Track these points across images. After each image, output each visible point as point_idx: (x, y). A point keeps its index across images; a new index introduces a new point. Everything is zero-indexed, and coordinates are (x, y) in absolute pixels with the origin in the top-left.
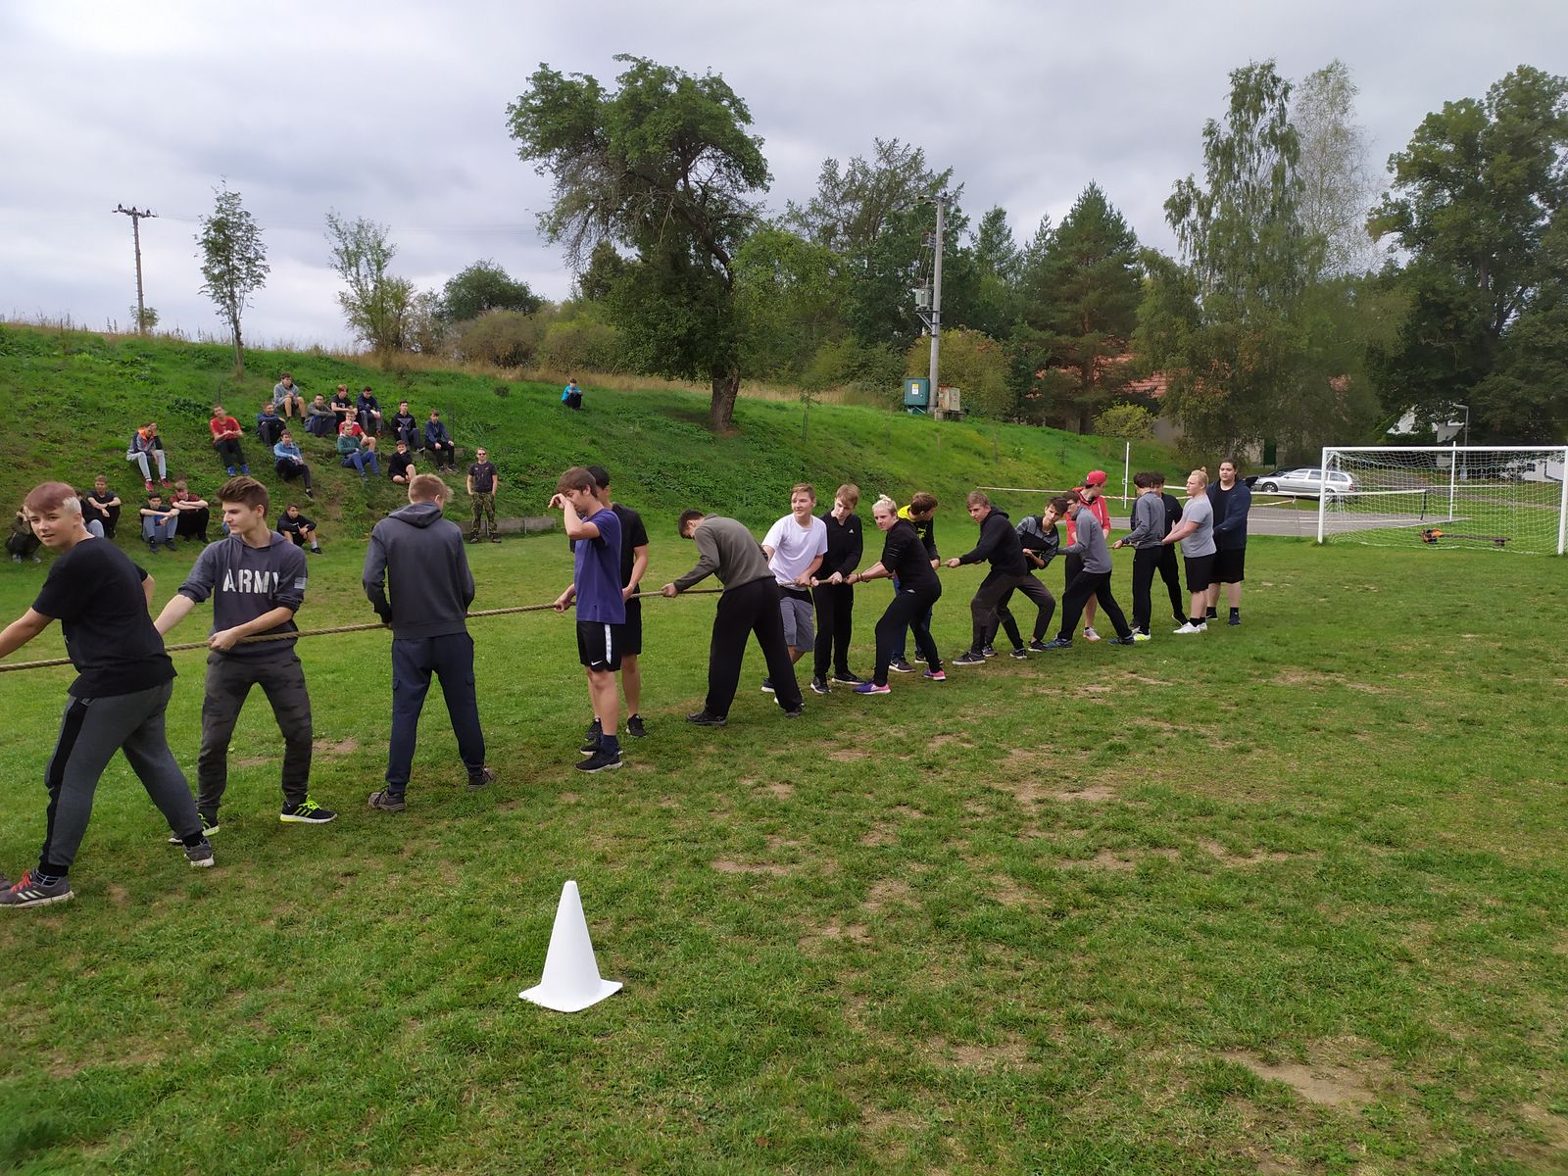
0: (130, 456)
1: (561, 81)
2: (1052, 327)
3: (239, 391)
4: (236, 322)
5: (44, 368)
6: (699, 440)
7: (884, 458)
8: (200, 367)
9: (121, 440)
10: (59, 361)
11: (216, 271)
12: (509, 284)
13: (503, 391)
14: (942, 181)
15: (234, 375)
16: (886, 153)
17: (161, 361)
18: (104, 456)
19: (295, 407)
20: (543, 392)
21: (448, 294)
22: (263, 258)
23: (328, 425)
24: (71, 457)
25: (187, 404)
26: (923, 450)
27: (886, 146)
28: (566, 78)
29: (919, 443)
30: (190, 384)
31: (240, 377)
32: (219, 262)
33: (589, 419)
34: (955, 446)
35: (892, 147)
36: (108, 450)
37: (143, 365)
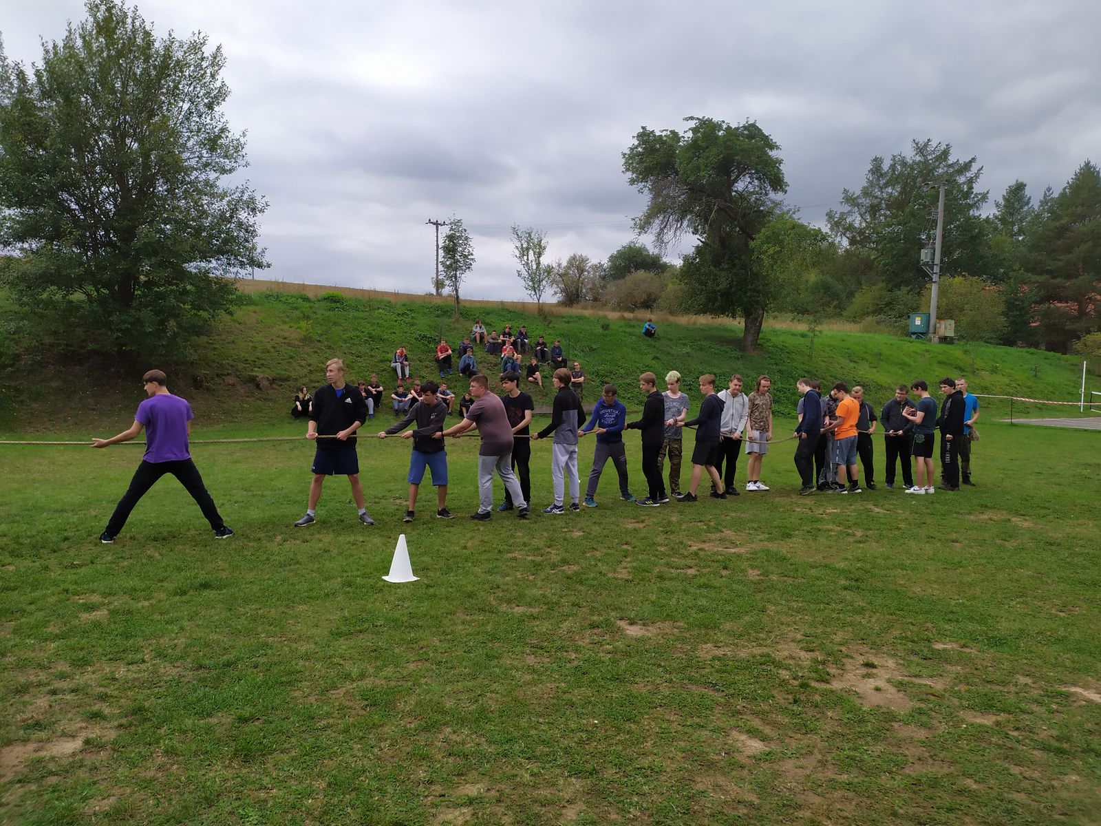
0: (393, 365)
1: (655, 136)
2: (1048, 272)
3: (455, 329)
4: (457, 291)
5: (359, 318)
6: (731, 358)
7: (875, 370)
8: (438, 316)
9: (391, 356)
10: (367, 314)
11: (448, 263)
12: (648, 255)
13: (606, 327)
14: (967, 166)
15: (454, 320)
16: (921, 149)
17: (418, 313)
18: (381, 365)
19: (482, 337)
20: (634, 326)
21: (610, 264)
22: (472, 254)
23: (496, 348)
24: (364, 365)
25: (425, 336)
26: (909, 365)
27: (921, 143)
28: (658, 134)
29: (907, 360)
30: (430, 326)
31: (457, 321)
32: (450, 258)
33: (657, 344)
34: (939, 362)
35: (926, 145)
36: (382, 361)
37: (408, 315)
